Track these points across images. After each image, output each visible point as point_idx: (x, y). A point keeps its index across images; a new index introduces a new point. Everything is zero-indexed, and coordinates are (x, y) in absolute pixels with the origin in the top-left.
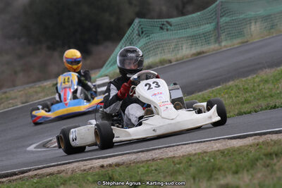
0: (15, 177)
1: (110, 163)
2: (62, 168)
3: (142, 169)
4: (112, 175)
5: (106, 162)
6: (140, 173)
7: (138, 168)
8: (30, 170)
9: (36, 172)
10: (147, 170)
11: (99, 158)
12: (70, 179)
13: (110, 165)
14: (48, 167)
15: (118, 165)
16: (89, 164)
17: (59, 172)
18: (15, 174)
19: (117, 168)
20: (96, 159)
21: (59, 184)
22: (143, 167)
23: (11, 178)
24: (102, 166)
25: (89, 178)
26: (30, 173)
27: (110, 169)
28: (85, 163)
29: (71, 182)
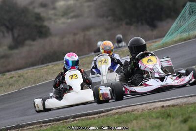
0: (102, 114)
1: (168, 104)
2: (135, 108)
3: (191, 109)
4: (169, 113)
5: (166, 104)
6: (189, 111)
7: (188, 108)
8: (113, 109)
9: (117, 111)
10: (194, 110)
11: (161, 101)
12: (140, 116)
13: (168, 106)
14: (125, 107)
15: (173, 106)
16: (153, 105)
17: (133, 111)
18: (102, 112)
19: (173, 108)
20: (159, 101)
21: (132, 119)
22: (191, 107)
23: (100, 115)
24: (163, 107)
25: (154, 115)
26: (113, 112)
27: (168, 108)
28: (151, 104)
29: (141, 118)
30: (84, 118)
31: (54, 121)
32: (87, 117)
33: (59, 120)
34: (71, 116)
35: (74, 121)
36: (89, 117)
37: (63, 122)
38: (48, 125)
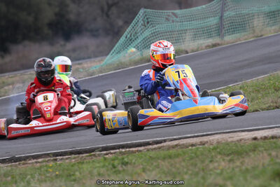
2: (205, 139)
8: (165, 141)
13: (265, 138)
17: (203, 144)
18: (148, 144)
28: (230, 135)
30: (123, 150)
31: (71, 153)
32: (128, 150)
33: (79, 152)
34: (98, 148)
35: (107, 154)
36: (131, 149)
37: (91, 156)
38: (67, 159)
